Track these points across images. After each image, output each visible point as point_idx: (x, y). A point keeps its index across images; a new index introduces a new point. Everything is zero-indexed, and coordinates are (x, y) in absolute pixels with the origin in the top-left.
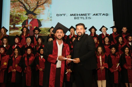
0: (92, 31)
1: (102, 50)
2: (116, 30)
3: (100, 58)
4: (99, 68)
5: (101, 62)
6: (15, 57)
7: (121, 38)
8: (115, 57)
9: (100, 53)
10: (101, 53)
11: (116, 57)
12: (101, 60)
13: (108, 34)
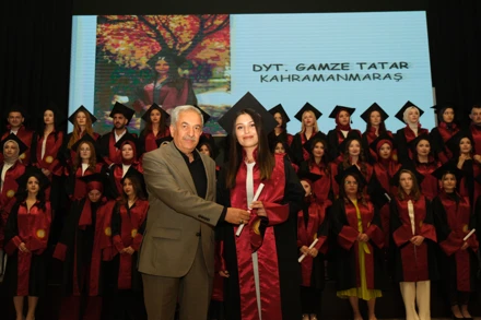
0: (373, 119)
1: (414, 183)
2: (452, 116)
3: (410, 207)
4: (409, 242)
5: (413, 222)
6: (127, 204)
7: (465, 140)
8: (457, 204)
9: (408, 193)
10: (413, 191)
11: (461, 204)
12: (412, 215)
13: (426, 130)
